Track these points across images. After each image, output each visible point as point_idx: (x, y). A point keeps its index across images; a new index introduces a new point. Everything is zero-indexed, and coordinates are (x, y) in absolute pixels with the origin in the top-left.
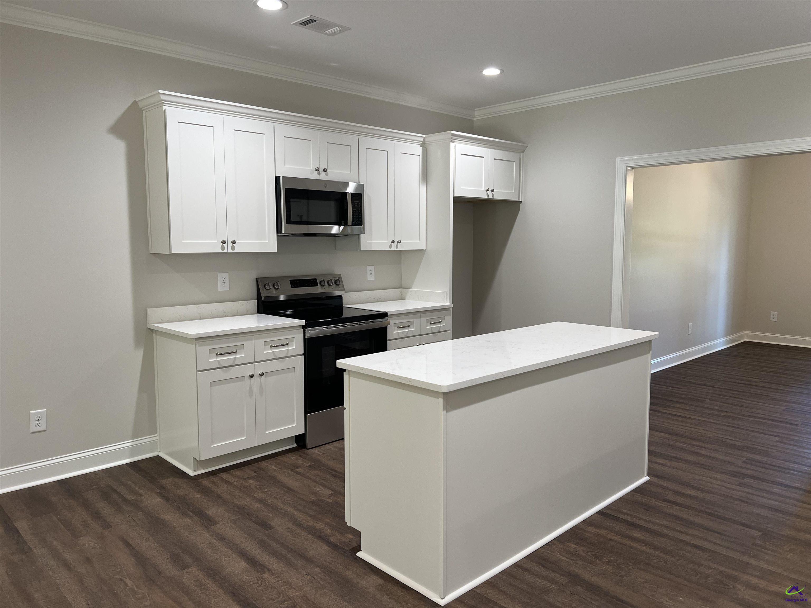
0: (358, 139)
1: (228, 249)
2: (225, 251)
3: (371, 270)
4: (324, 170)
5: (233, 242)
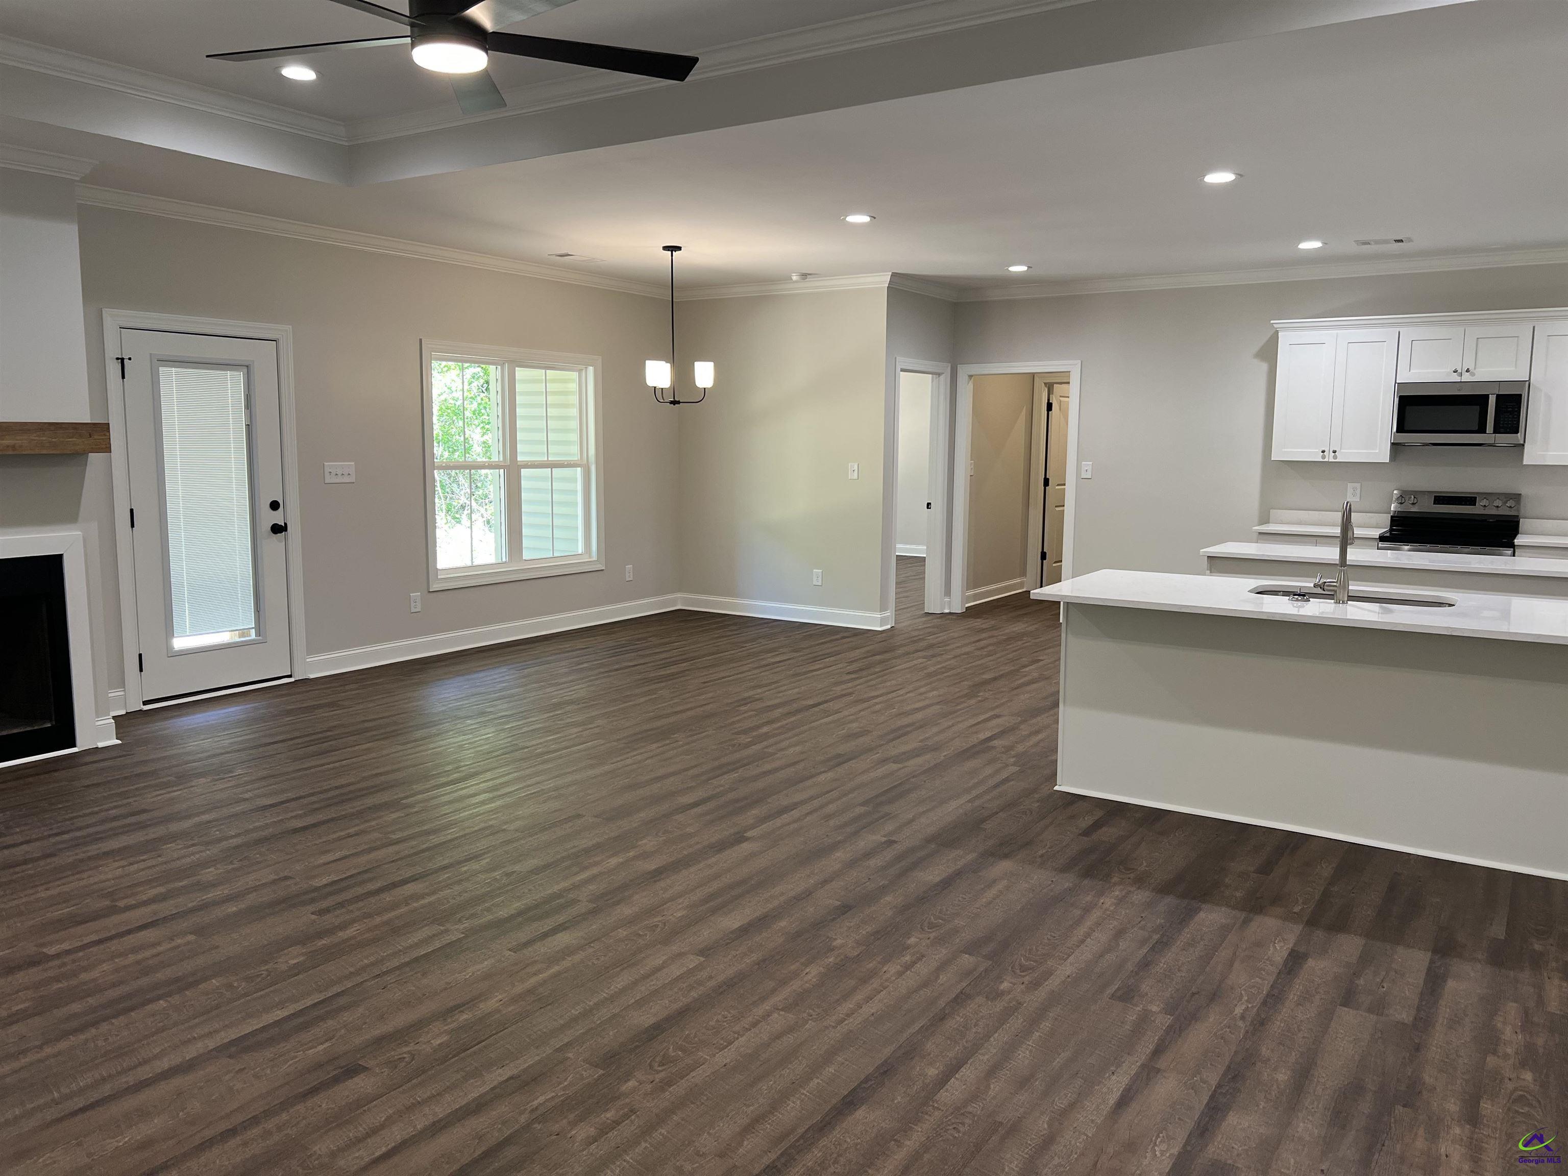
0: (1534, 328)
1: (1330, 458)
2: (1326, 460)
4: (1468, 371)
5: (1334, 452)
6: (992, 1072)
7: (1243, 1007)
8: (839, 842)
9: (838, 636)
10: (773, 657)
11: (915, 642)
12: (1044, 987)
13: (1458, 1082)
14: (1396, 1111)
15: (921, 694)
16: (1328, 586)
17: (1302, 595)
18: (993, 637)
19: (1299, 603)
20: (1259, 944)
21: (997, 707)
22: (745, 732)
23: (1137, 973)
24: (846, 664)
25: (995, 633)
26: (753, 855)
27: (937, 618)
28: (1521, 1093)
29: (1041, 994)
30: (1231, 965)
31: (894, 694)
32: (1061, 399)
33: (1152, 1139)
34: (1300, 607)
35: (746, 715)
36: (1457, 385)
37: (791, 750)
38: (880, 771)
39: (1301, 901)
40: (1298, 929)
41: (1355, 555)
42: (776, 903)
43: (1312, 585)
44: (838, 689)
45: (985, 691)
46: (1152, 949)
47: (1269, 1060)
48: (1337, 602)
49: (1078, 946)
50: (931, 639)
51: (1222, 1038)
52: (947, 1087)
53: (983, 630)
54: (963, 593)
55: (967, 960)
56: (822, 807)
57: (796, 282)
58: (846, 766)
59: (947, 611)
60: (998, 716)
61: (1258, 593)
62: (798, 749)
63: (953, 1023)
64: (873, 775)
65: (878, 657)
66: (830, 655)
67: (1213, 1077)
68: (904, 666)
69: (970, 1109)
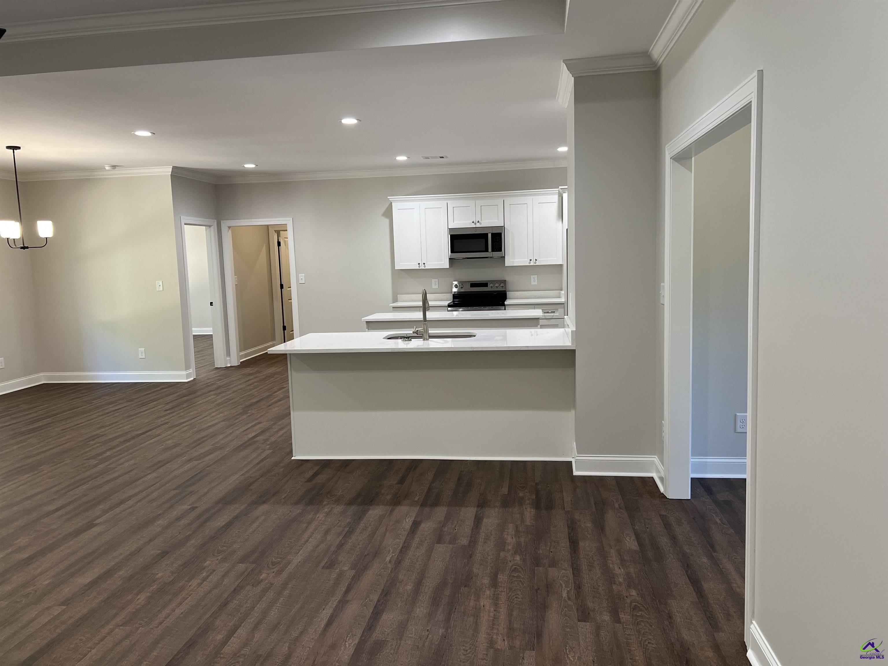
0: (504, 201)
1: (422, 267)
2: (421, 268)
3: (534, 278)
4: (478, 222)
5: (424, 264)
6: (255, 628)
7: (391, 556)
8: (160, 515)
9: (159, 388)
10: (113, 407)
11: (209, 386)
12: (285, 572)
13: (489, 568)
14: (462, 590)
15: (213, 417)
16: (419, 332)
17: (407, 338)
18: (256, 377)
19: (407, 342)
20: (398, 522)
21: (260, 417)
22: (94, 457)
23: (336, 551)
24: (164, 405)
25: (258, 375)
26: (100, 534)
27: (223, 370)
28: (515, 567)
29: (285, 575)
30: (385, 535)
31: (196, 419)
32: (285, 239)
33: (344, 639)
34: (407, 344)
35: (94, 447)
36: (475, 229)
37: (127, 464)
38: (187, 467)
39: (418, 495)
40: (416, 509)
41: (431, 315)
42: (117, 560)
43: (412, 332)
44: (159, 421)
45: (252, 409)
46: (345, 536)
47: (403, 580)
48: (424, 340)
49: (304, 544)
50: (220, 383)
51: (380, 575)
52: (229, 643)
53: (250, 374)
54: (238, 354)
55: (241, 567)
56: (148, 495)
57: (108, 170)
58: (164, 468)
59: (229, 365)
60: (259, 423)
61: (388, 339)
62: (132, 462)
63: (232, 606)
64: (182, 470)
65: (185, 399)
66: (153, 401)
67: (375, 598)
68: (203, 401)
69: (242, 652)
